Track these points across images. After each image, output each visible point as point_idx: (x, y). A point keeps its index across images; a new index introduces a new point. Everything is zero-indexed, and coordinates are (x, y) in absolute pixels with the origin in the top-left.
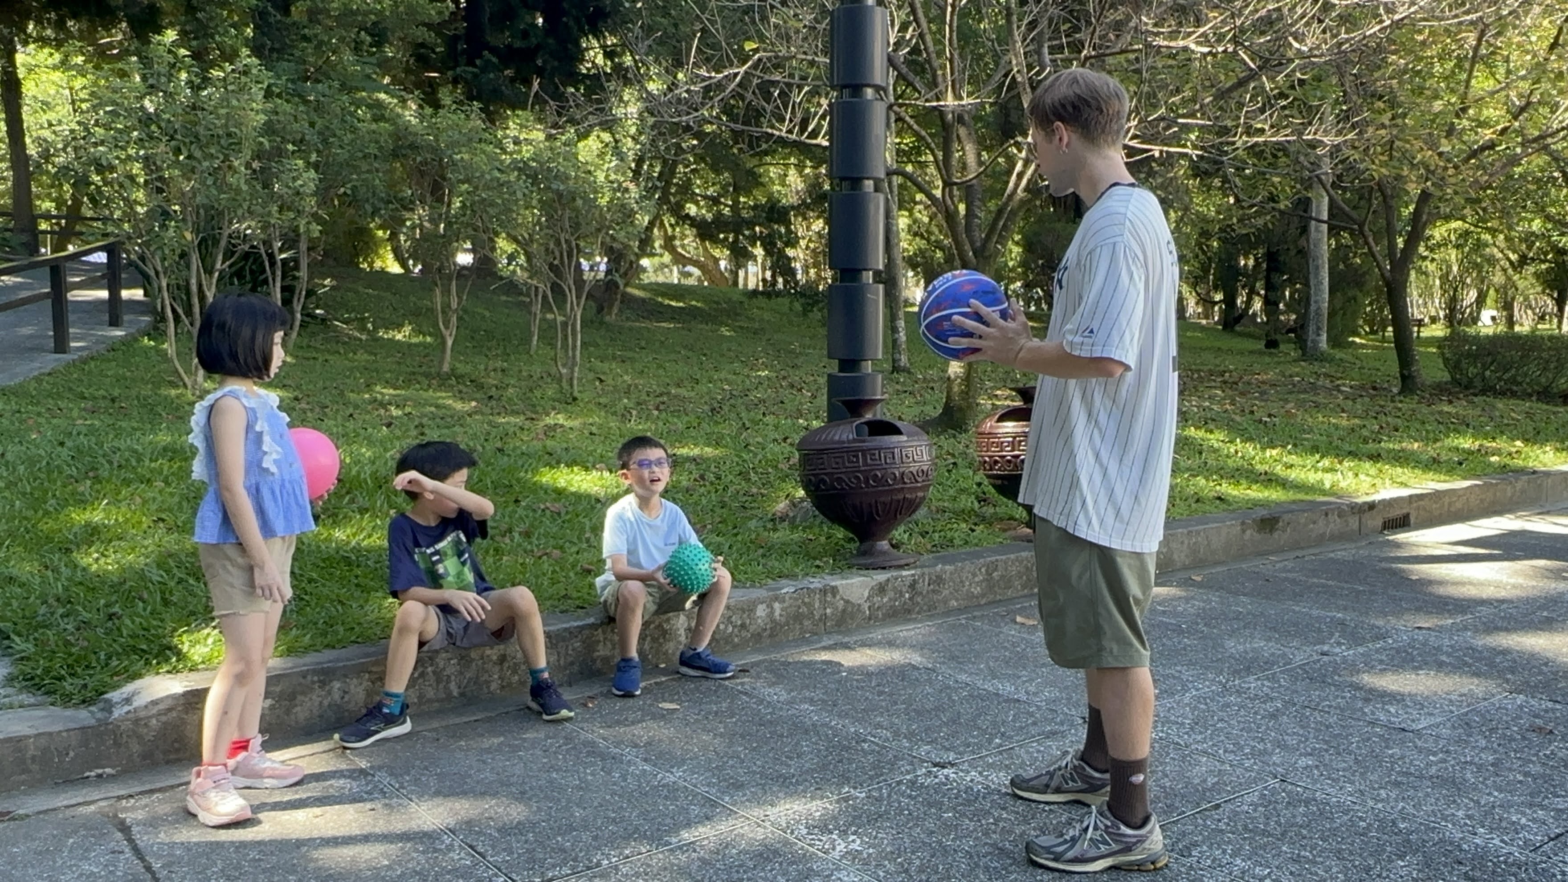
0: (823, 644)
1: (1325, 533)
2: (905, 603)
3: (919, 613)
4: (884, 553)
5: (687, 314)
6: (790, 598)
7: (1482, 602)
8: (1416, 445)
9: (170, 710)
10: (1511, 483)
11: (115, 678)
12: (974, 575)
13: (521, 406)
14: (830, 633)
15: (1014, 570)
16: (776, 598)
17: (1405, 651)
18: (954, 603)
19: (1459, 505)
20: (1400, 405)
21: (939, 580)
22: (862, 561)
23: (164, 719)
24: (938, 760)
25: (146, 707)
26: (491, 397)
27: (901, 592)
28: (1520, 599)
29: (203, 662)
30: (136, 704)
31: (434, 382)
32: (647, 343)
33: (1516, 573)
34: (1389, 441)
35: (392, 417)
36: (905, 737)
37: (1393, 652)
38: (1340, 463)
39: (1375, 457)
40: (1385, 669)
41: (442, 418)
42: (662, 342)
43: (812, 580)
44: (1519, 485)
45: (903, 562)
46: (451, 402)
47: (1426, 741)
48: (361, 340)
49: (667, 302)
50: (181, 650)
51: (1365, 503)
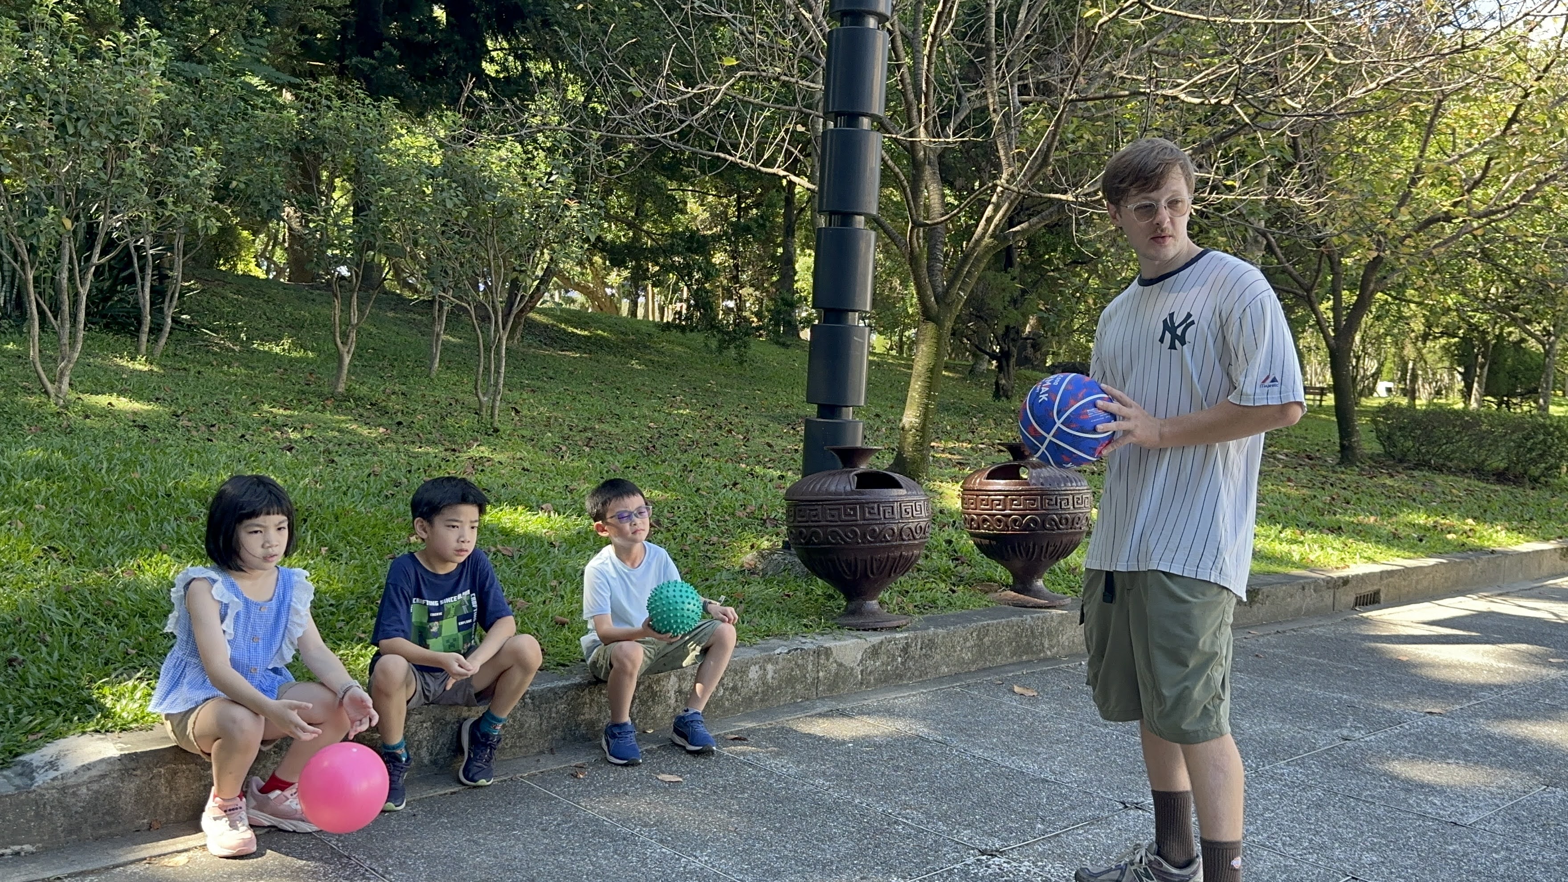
0: (819, 710)
1: (1301, 608)
2: (897, 667)
3: (910, 679)
4: (873, 613)
5: (593, 344)
6: (784, 659)
7: (1482, 687)
8: (1372, 519)
9: (103, 776)
10: (1473, 562)
11: (31, 737)
12: (966, 640)
13: (436, 435)
14: (823, 698)
15: (1004, 636)
16: (769, 660)
17: (1425, 738)
18: (945, 669)
19: (1425, 583)
20: (1343, 476)
21: (931, 644)
22: (853, 620)
23: (95, 787)
24: (984, 847)
25: (75, 773)
26: (400, 423)
27: (894, 655)
28: (1517, 685)
29: (136, 720)
30: (62, 770)
31: (329, 402)
32: (556, 372)
33: (1502, 657)
34: (1345, 514)
35: (290, 440)
36: (939, 819)
37: (1413, 738)
38: (1302, 534)
39: (1337, 530)
40: (1413, 757)
41: (349, 445)
42: (571, 373)
43: (804, 640)
44: (1480, 564)
45: (895, 624)
46: (354, 426)
47: (1482, 837)
48: (233, 350)
49: (570, 329)
50: (104, 705)
51: (1339, 578)
